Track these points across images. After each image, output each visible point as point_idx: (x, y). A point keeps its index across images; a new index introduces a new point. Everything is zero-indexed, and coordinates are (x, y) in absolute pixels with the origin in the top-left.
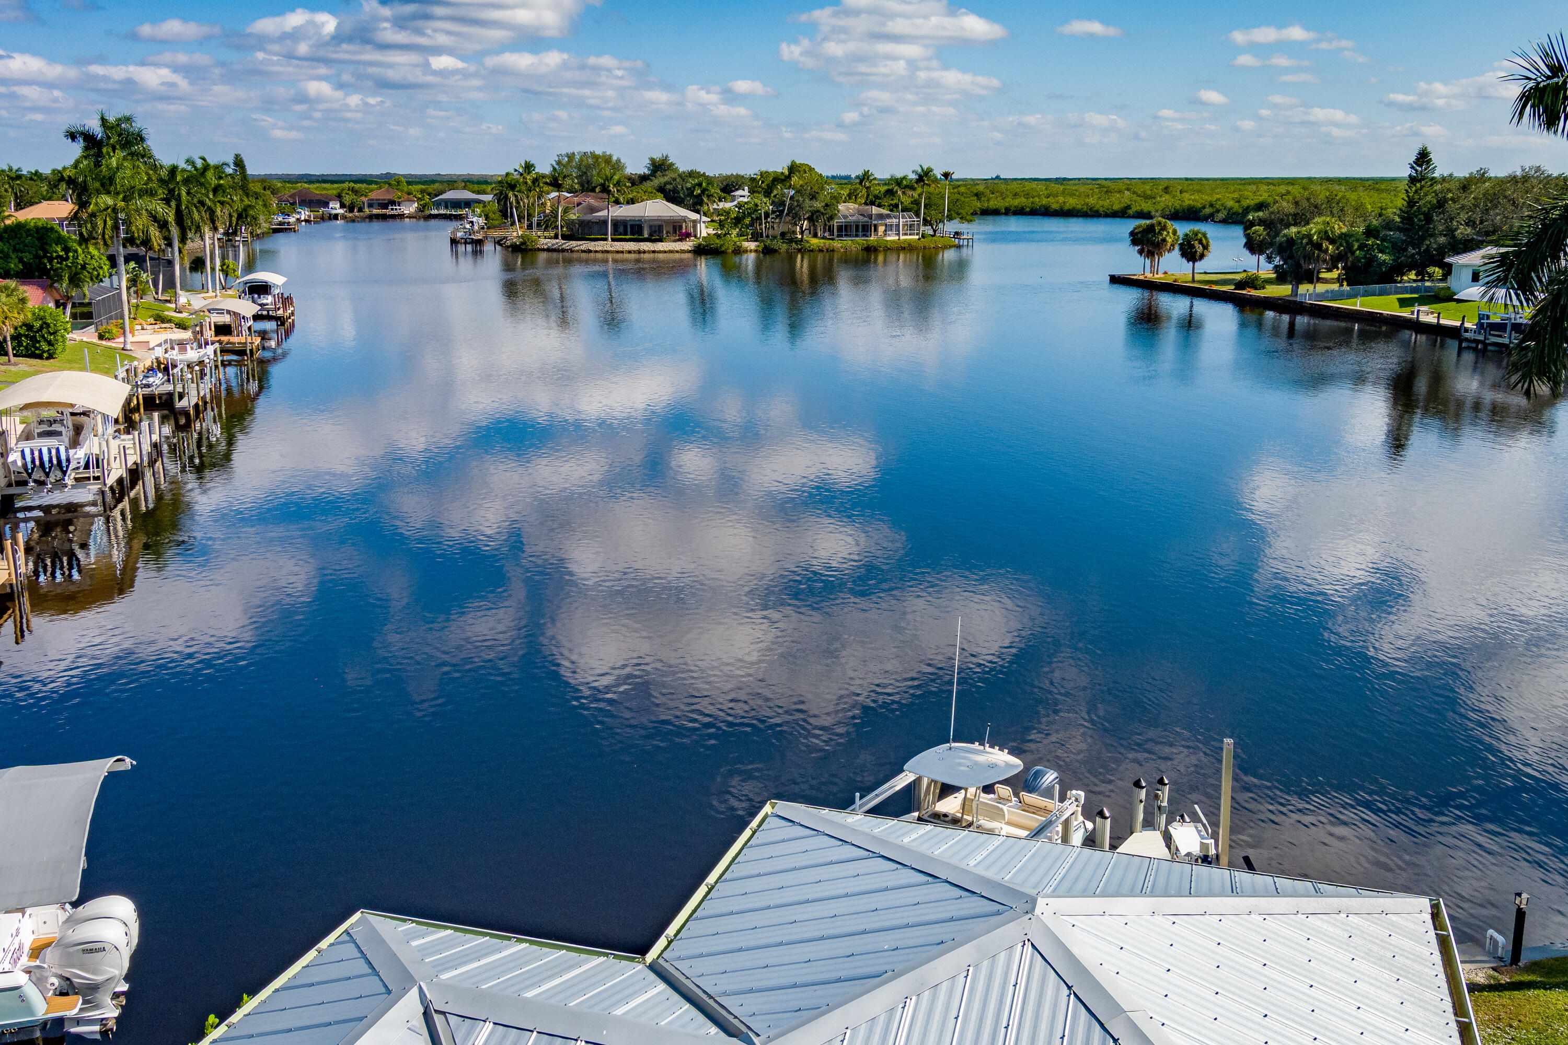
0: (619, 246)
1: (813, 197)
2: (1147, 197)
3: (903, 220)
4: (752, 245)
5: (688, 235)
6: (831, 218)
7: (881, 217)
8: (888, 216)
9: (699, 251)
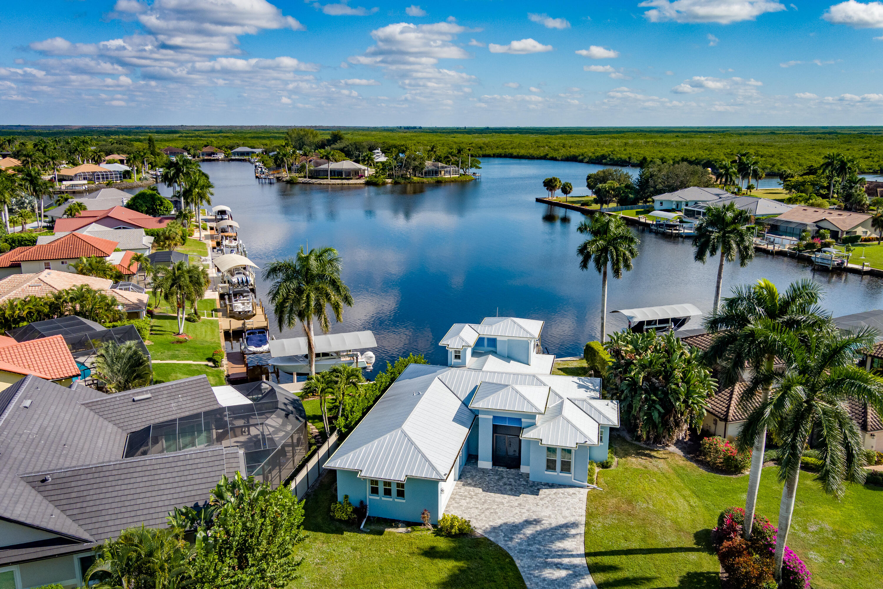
0: (333, 181)
1: (414, 160)
2: (555, 150)
3: (452, 168)
4: (389, 181)
5: (362, 176)
6: (422, 169)
7: (443, 167)
8: (446, 167)
9: (368, 183)
